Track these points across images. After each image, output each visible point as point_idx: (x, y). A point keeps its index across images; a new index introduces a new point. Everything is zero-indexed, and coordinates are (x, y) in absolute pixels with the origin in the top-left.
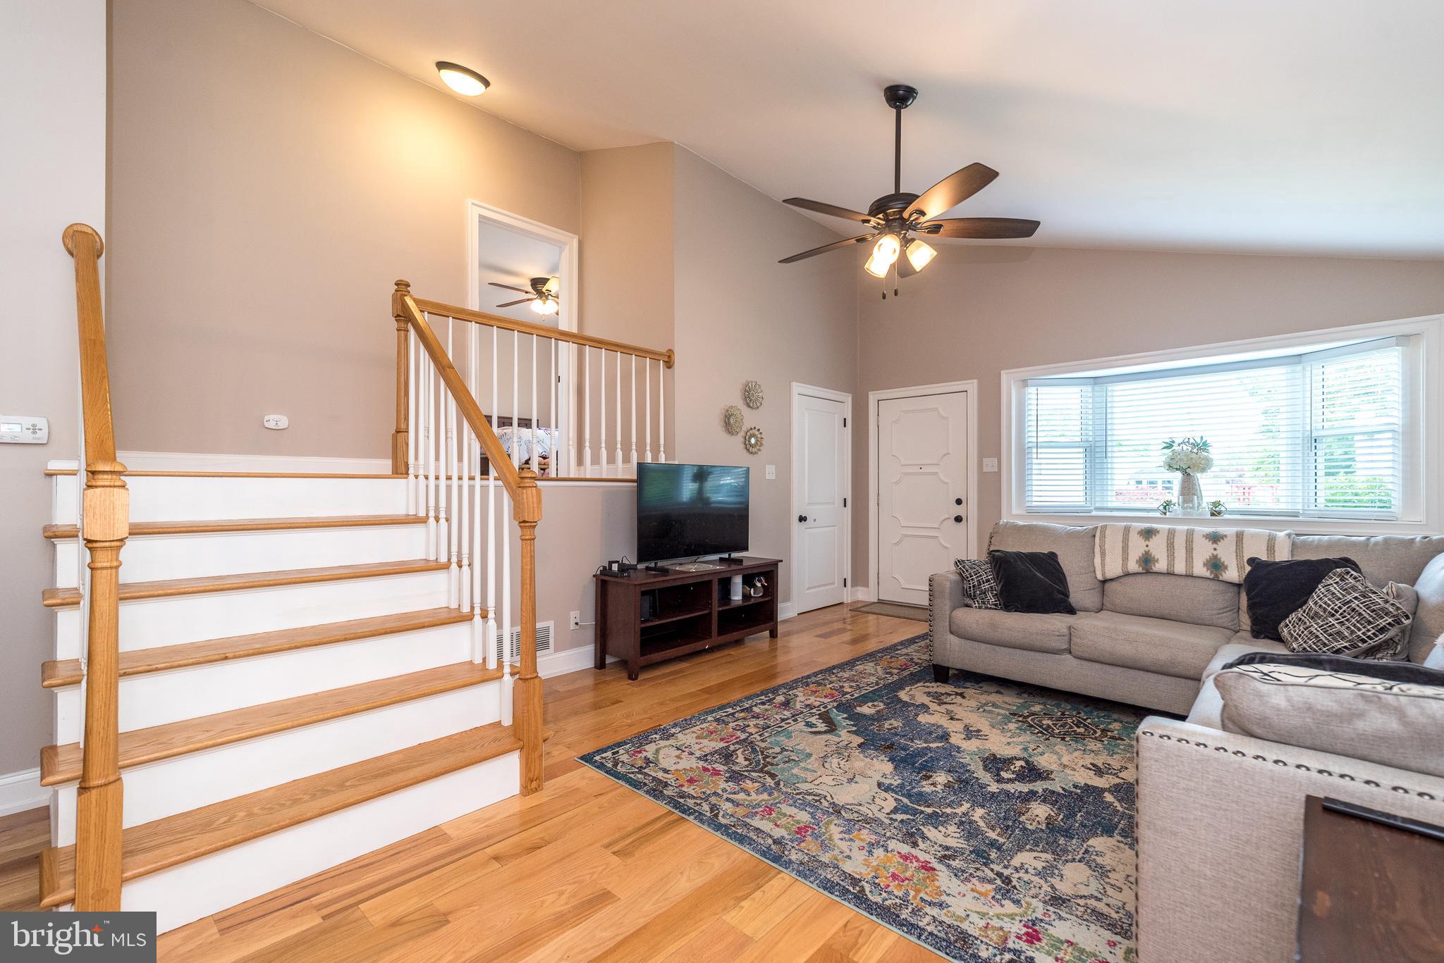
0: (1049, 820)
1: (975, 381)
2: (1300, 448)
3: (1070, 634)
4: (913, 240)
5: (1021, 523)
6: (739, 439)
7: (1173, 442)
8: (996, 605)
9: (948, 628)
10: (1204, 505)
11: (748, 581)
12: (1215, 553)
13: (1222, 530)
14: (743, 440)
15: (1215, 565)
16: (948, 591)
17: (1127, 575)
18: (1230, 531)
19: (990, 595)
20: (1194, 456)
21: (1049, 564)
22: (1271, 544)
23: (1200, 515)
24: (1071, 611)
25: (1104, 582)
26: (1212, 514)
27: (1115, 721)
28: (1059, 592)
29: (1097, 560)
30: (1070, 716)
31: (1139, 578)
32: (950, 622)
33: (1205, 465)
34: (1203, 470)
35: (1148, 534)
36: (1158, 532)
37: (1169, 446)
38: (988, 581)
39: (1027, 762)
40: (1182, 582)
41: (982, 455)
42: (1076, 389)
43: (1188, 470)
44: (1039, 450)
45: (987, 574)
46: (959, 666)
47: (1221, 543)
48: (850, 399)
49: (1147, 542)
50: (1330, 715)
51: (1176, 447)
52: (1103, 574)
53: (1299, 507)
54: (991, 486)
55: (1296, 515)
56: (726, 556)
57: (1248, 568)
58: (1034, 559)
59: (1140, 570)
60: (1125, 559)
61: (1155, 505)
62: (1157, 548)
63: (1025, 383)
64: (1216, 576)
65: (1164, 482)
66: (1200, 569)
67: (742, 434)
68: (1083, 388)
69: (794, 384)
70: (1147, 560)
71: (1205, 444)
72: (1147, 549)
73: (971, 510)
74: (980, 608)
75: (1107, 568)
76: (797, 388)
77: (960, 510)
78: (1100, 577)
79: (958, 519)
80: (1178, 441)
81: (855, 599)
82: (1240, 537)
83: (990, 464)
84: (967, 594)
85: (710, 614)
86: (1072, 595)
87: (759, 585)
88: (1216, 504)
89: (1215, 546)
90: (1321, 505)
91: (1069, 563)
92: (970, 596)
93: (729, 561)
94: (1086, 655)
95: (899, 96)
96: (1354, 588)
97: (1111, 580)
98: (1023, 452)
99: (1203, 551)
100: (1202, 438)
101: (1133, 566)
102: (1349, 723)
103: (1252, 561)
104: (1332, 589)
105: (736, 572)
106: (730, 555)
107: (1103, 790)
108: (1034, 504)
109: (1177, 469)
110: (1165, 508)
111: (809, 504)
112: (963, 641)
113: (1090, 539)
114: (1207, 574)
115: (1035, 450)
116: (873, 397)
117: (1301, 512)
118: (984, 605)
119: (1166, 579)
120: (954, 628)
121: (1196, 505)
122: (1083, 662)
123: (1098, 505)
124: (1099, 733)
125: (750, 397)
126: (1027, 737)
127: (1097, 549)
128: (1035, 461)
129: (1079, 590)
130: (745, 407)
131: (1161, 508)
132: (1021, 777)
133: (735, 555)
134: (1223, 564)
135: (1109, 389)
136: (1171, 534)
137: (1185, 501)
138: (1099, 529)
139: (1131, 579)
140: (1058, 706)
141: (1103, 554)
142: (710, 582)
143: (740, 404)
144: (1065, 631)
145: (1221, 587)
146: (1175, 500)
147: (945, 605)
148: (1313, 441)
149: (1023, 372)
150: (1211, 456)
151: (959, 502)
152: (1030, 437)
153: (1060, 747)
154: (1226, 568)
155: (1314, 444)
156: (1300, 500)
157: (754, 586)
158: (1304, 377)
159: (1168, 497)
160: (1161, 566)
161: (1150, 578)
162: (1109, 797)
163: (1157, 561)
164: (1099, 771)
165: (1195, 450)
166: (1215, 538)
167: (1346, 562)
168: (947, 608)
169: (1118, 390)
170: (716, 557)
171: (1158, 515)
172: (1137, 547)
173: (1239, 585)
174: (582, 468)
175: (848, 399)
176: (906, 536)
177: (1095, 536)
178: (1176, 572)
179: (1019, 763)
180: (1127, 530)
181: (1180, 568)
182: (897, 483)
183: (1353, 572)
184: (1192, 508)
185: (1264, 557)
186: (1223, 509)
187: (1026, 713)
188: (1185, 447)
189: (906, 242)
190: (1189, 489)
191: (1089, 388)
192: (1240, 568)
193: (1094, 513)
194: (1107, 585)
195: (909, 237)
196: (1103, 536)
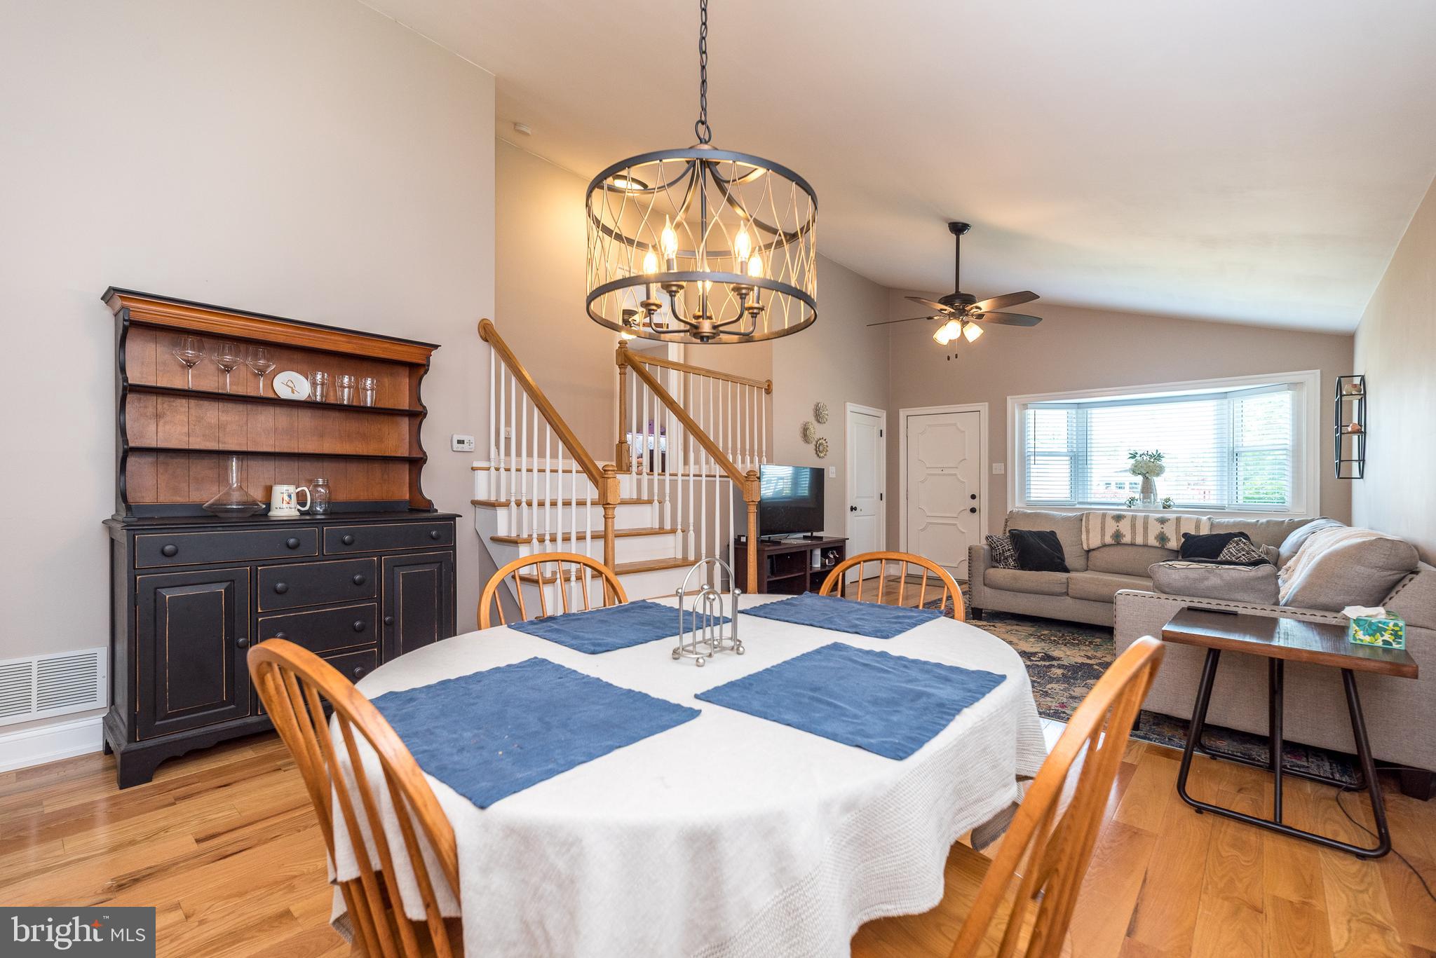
0: (1063, 674)
1: (987, 403)
2: (1226, 460)
3: (1068, 582)
4: (968, 322)
5: (1029, 511)
6: (812, 446)
7: (1137, 453)
8: (1015, 567)
9: (982, 582)
10: (1158, 500)
11: (824, 554)
12: (1162, 530)
13: (1167, 516)
14: (815, 447)
15: (1162, 538)
16: (982, 556)
17: (1105, 546)
18: (1173, 516)
19: (1010, 560)
20: (1151, 464)
21: (1050, 539)
22: (1198, 525)
23: (1156, 507)
24: (1066, 570)
25: (1088, 551)
26: (1164, 508)
27: (1097, 638)
28: (1059, 558)
29: (1084, 537)
30: (1068, 636)
31: (1112, 549)
32: (984, 577)
33: (1159, 471)
34: (1158, 475)
35: (1118, 518)
36: (1125, 517)
37: (1134, 456)
38: (1009, 550)
39: (1045, 654)
40: (1141, 550)
41: (992, 460)
42: (1064, 412)
43: (1147, 475)
44: (1037, 458)
45: (1007, 545)
46: (990, 607)
47: (1167, 524)
48: (885, 414)
49: (1118, 524)
50: (1195, 580)
51: (1138, 458)
52: (1088, 545)
53: (1225, 503)
54: (999, 485)
55: (1223, 508)
56: (809, 534)
57: (1183, 540)
58: (1040, 535)
59: (1113, 542)
60: (1103, 535)
61: (1123, 501)
62: (1125, 527)
63: (1025, 406)
64: (1163, 546)
65: (1131, 484)
66: (1152, 541)
67: (814, 443)
68: (1069, 411)
69: (848, 404)
70: (1117, 536)
71: (1159, 455)
72: (1117, 528)
73: (984, 503)
74: (1004, 568)
75: (1090, 542)
76: (850, 407)
77: (974, 503)
78: (1085, 548)
79: (973, 510)
80: (1140, 453)
81: (888, 574)
82: (1178, 520)
83: (998, 468)
84: (995, 559)
85: (805, 575)
86: (1066, 560)
87: (832, 556)
88: (1168, 500)
89: (1162, 526)
90: (1240, 502)
91: (1064, 538)
92: (996, 561)
93: (812, 538)
94: (1078, 596)
95: (958, 228)
96: (1243, 549)
97: (1093, 550)
98: (1024, 459)
99: (1155, 529)
100: (1157, 451)
101: (1108, 540)
102: (1202, 583)
103: (1185, 535)
104: (1231, 550)
105: (816, 546)
106: (812, 534)
107: (1093, 665)
108: (1032, 499)
109: (1139, 474)
110: (1130, 502)
111: (857, 497)
112: (993, 590)
113: (1079, 522)
114: (1157, 544)
115: (1032, 458)
116: (903, 413)
117: (1227, 506)
118: (1007, 566)
119: (1130, 548)
120: (986, 582)
121: (1153, 500)
122: (1077, 600)
123: (1081, 500)
124: (1087, 643)
125: (818, 415)
126: (1043, 644)
127: (1084, 529)
128: (1032, 466)
129: (1071, 555)
130: (816, 422)
131: (1128, 502)
132: (1043, 659)
133: (815, 534)
134: (1167, 537)
135: (1089, 412)
136: (1134, 518)
137: (1144, 498)
138: (1085, 516)
139: (1107, 549)
140: (1060, 631)
141: (1088, 532)
142: (805, 551)
143: (811, 419)
144: (1066, 581)
145: (1166, 553)
146: (1137, 496)
147: (980, 566)
148: (1235, 455)
149: (1023, 398)
150: (1163, 464)
151: (973, 497)
152: (1030, 449)
153: (1063, 648)
154: (1169, 540)
155: (1235, 457)
156: (1226, 497)
157: (829, 558)
158: (1229, 408)
159: (1133, 495)
160: (1127, 539)
161: (1119, 547)
162: (1096, 667)
163: (1125, 536)
164: (1089, 658)
165: (1152, 460)
166: (1163, 521)
167: (1242, 534)
168: (982, 568)
169: (1095, 413)
170: (801, 535)
171: (1125, 507)
172: (1111, 527)
173: (1178, 551)
174: (687, 467)
175: (884, 414)
176: (931, 523)
177: (1082, 520)
178: (1137, 543)
179: (1040, 655)
180: (1104, 516)
181: (1139, 540)
182: (922, 482)
183: (1243, 540)
184: (1150, 502)
185: (1193, 533)
186: (1172, 504)
187: (1039, 634)
188: (1145, 458)
189: (964, 324)
190: (1147, 489)
191: (1074, 411)
192: (1178, 540)
193: (1078, 506)
194: (1090, 554)
195: (966, 320)
196: (1088, 520)
